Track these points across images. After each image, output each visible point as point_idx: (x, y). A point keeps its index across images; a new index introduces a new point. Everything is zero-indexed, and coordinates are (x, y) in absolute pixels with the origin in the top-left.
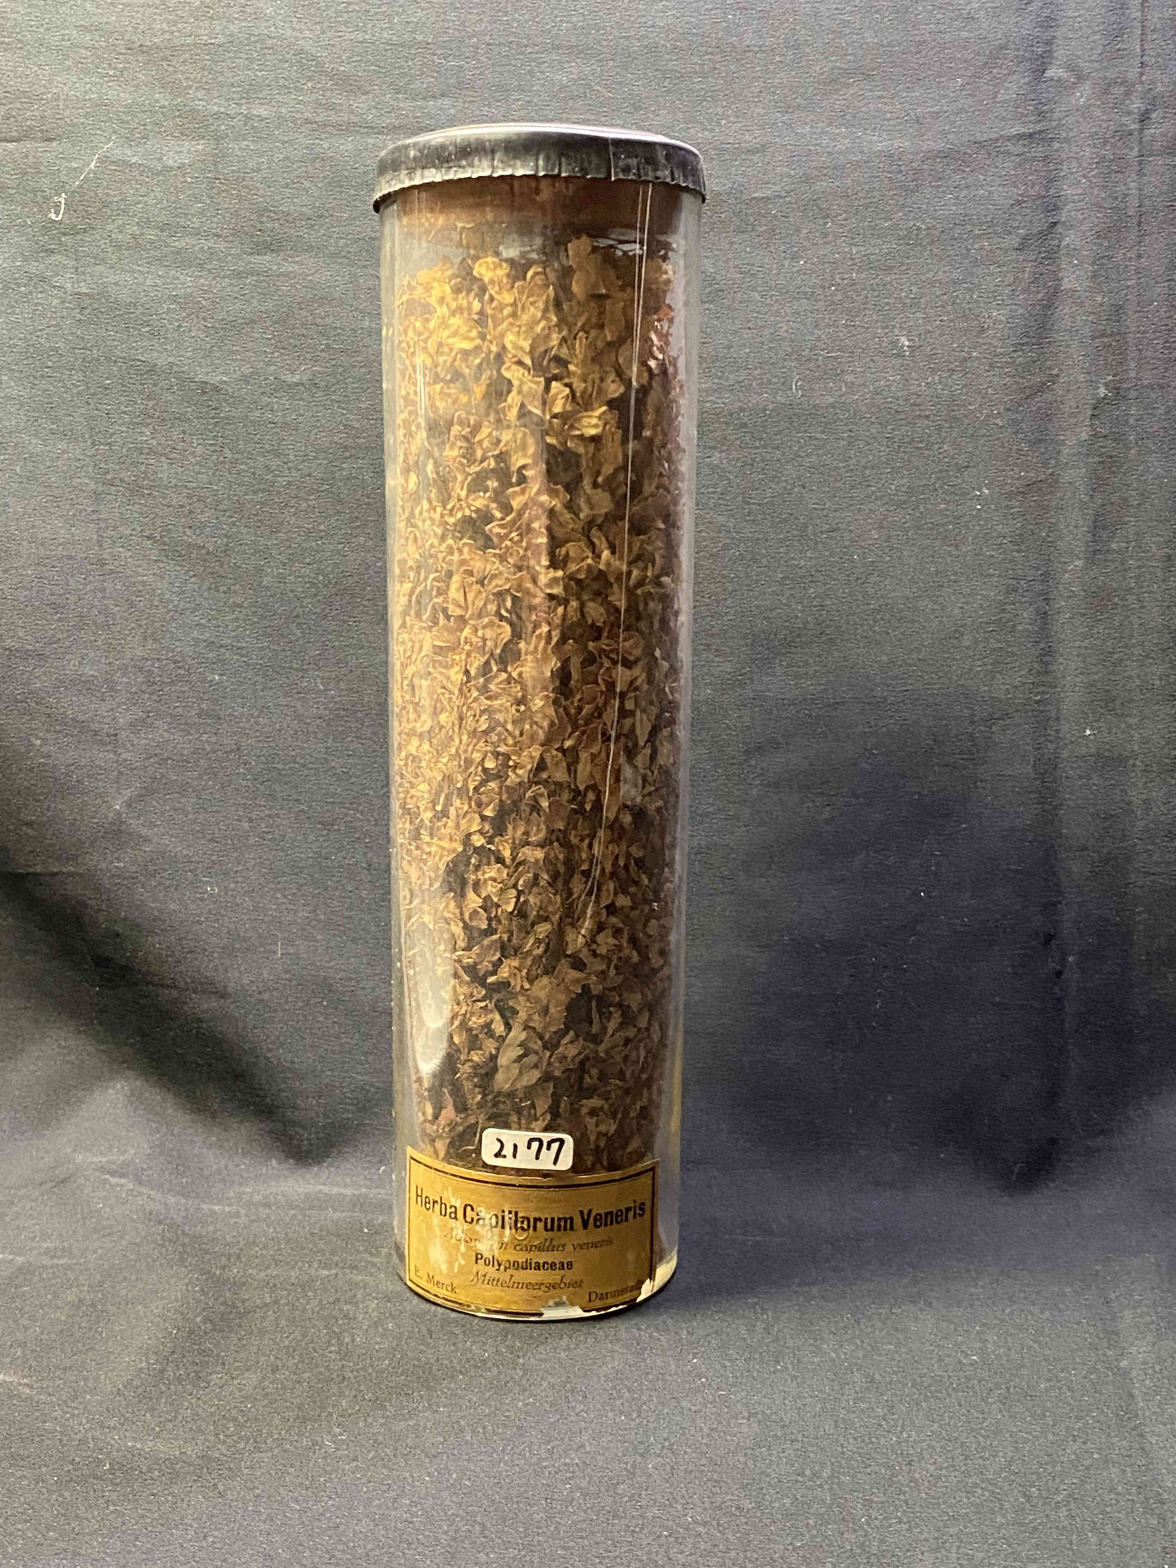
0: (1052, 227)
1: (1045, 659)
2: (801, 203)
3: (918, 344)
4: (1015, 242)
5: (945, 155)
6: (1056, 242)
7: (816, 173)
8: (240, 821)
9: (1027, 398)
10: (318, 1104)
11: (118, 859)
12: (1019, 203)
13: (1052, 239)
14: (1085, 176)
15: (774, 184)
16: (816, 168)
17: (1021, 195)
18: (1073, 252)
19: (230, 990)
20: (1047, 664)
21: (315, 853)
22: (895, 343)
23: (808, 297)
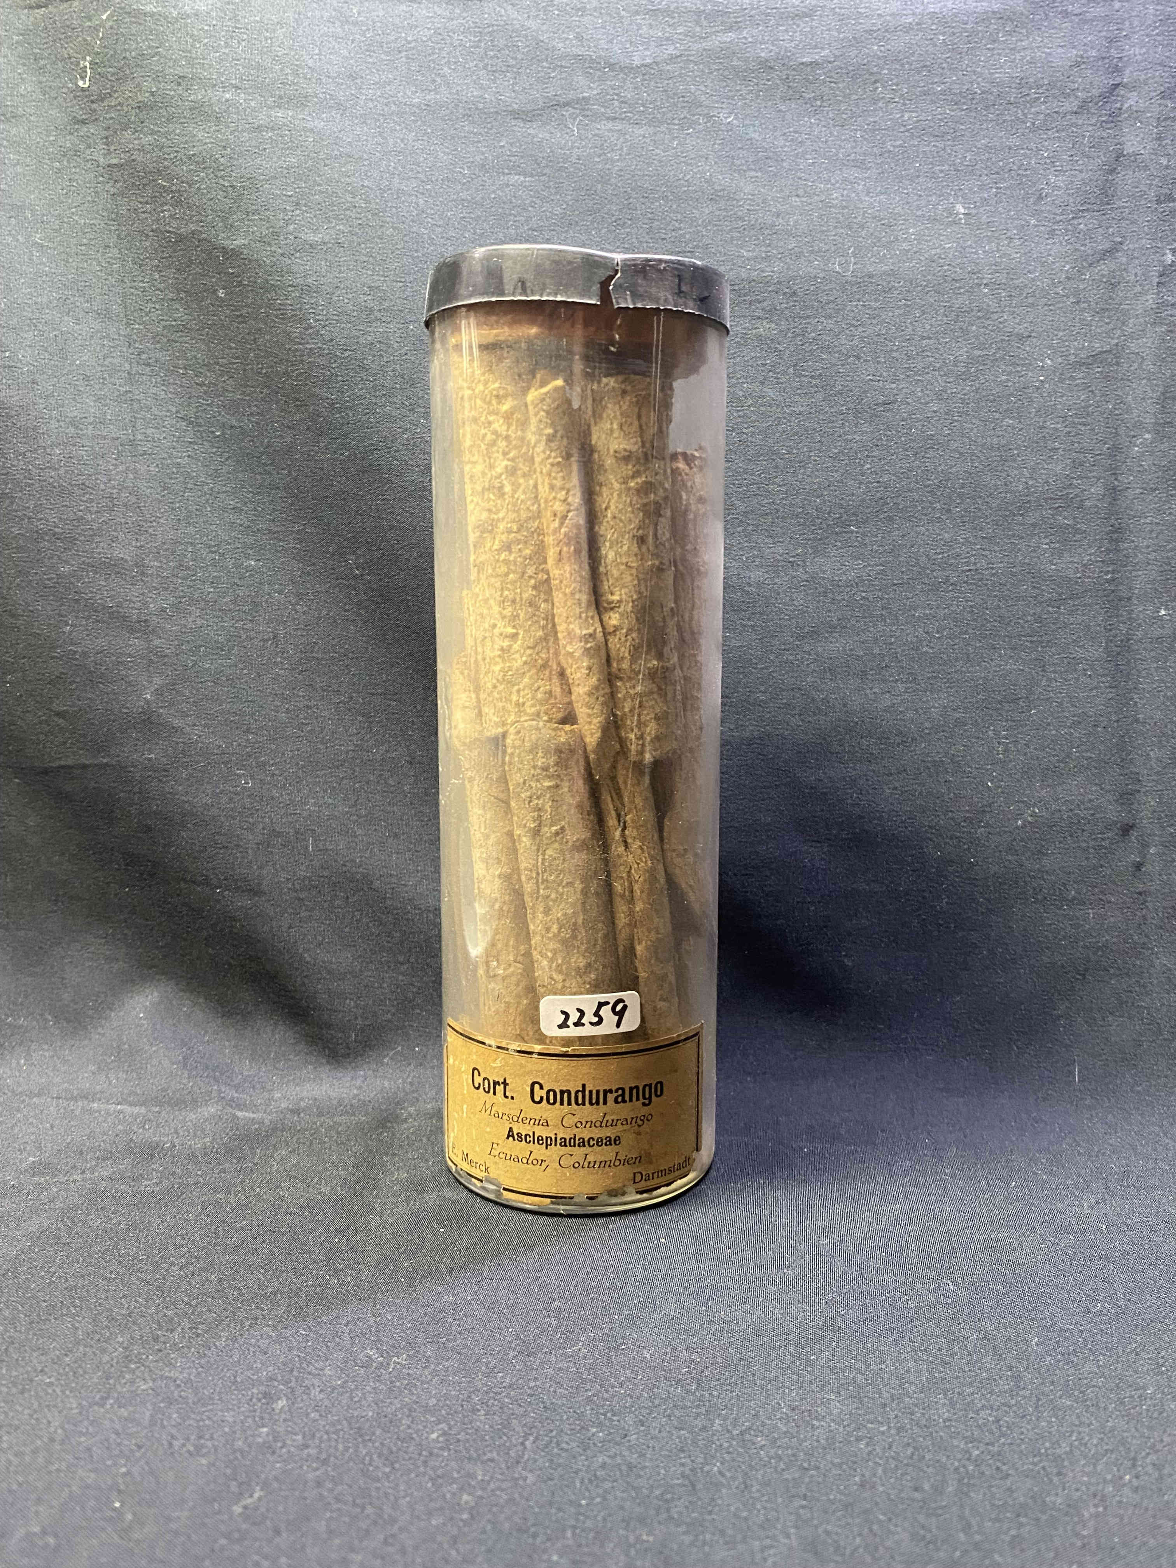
0: (1114, 89)
1: (1115, 536)
2: (851, 68)
3: (974, 211)
4: (1074, 105)
5: (1002, 17)
6: (1118, 105)
7: (866, 36)
8: (277, 712)
9: (1090, 265)
10: (357, 1006)
11: (150, 752)
12: (1077, 64)
13: (1116, 102)
14: (1147, 35)
15: (822, 48)
16: (866, 31)
17: (1082, 57)
18: (1136, 115)
19: (265, 888)
20: (1117, 541)
21: (356, 746)
22: (950, 212)
23: (860, 165)
